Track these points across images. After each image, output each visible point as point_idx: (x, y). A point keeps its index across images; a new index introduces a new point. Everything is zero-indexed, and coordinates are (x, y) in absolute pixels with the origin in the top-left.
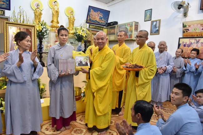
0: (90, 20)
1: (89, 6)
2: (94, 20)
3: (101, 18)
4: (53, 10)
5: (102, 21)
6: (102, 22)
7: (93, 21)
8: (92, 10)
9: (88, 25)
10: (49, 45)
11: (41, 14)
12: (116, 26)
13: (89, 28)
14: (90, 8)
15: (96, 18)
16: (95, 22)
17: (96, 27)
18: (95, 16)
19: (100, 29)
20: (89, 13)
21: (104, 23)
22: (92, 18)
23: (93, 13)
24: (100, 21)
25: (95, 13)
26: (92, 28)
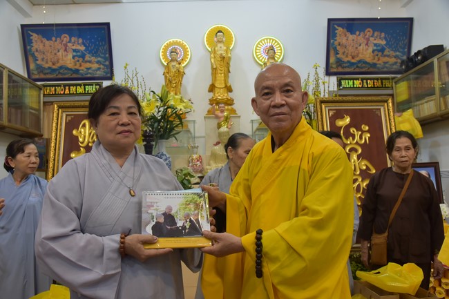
0: (339, 62)
1: (330, 20)
2: (353, 61)
3: (379, 51)
4: (212, 55)
5: (386, 59)
6: (385, 63)
7: (353, 64)
8: (340, 29)
10: (195, 156)
11: (181, 74)
12: (435, 60)
13: (336, 89)
14: (334, 24)
15: (361, 51)
16: (357, 67)
17: (365, 81)
18: (357, 46)
19: (382, 87)
20: (332, 41)
21: (396, 63)
22: (347, 56)
23: (345, 38)
24: (379, 60)
25: (355, 36)
26: (351, 88)
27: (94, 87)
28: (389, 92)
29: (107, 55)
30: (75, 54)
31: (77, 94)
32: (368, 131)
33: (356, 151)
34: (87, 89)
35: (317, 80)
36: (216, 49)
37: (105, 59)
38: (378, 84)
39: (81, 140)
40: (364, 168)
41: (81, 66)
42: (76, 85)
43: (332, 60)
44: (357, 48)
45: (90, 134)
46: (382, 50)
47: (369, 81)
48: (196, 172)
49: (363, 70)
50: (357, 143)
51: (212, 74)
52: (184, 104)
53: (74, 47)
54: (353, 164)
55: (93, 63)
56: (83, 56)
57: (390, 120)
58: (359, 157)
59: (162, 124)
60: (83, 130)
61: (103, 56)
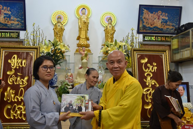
0: (144, 27)
1: (140, 5)
2: (151, 27)
3: (164, 22)
4: (79, 21)
5: (168, 27)
6: (167, 29)
7: (151, 28)
8: (145, 10)
9: (141, 36)
10: (69, 74)
11: (62, 30)
12: (190, 30)
13: (142, 41)
14: (142, 8)
15: (156, 22)
16: (153, 30)
17: (157, 37)
18: (153, 19)
19: (165, 41)
20: (141, 16)
21: (173, 29)
22: (148, 24)
23: (148, 15)
24: (164, 27)
25: (153, 14)
26: (150, 40)
27: (15, 34)
28: (169, 43)
29: (23, 17)
30: (5, 16)
31: (5, 37)
32: (156, 66)
33: (150, 75)
34: (11, 35)
35: (133, 36)
36: (82, 17)
37: (22, 19)
38: (163, 39)
39: (12, 65)
40: (153, 84)
41: (8, 22)
42: (5, 32)
43: (141, 26)
44: (153, 20)
45: (17, 62)
46: (166, 22)
47: (159, 37)
48: (70, 82)
49: (156, 32)
50: (150, 71)
51: (79, 31)
52: (65, 48)
53: (5, 12)
54: (148, 82)
55: (15, 21)
56: (10, 17)
57: (166, 60)
58: (151, 78)
59: (53, 57)
60: (13, 60)
61: (20, 17)
